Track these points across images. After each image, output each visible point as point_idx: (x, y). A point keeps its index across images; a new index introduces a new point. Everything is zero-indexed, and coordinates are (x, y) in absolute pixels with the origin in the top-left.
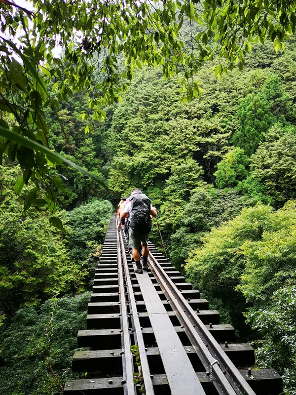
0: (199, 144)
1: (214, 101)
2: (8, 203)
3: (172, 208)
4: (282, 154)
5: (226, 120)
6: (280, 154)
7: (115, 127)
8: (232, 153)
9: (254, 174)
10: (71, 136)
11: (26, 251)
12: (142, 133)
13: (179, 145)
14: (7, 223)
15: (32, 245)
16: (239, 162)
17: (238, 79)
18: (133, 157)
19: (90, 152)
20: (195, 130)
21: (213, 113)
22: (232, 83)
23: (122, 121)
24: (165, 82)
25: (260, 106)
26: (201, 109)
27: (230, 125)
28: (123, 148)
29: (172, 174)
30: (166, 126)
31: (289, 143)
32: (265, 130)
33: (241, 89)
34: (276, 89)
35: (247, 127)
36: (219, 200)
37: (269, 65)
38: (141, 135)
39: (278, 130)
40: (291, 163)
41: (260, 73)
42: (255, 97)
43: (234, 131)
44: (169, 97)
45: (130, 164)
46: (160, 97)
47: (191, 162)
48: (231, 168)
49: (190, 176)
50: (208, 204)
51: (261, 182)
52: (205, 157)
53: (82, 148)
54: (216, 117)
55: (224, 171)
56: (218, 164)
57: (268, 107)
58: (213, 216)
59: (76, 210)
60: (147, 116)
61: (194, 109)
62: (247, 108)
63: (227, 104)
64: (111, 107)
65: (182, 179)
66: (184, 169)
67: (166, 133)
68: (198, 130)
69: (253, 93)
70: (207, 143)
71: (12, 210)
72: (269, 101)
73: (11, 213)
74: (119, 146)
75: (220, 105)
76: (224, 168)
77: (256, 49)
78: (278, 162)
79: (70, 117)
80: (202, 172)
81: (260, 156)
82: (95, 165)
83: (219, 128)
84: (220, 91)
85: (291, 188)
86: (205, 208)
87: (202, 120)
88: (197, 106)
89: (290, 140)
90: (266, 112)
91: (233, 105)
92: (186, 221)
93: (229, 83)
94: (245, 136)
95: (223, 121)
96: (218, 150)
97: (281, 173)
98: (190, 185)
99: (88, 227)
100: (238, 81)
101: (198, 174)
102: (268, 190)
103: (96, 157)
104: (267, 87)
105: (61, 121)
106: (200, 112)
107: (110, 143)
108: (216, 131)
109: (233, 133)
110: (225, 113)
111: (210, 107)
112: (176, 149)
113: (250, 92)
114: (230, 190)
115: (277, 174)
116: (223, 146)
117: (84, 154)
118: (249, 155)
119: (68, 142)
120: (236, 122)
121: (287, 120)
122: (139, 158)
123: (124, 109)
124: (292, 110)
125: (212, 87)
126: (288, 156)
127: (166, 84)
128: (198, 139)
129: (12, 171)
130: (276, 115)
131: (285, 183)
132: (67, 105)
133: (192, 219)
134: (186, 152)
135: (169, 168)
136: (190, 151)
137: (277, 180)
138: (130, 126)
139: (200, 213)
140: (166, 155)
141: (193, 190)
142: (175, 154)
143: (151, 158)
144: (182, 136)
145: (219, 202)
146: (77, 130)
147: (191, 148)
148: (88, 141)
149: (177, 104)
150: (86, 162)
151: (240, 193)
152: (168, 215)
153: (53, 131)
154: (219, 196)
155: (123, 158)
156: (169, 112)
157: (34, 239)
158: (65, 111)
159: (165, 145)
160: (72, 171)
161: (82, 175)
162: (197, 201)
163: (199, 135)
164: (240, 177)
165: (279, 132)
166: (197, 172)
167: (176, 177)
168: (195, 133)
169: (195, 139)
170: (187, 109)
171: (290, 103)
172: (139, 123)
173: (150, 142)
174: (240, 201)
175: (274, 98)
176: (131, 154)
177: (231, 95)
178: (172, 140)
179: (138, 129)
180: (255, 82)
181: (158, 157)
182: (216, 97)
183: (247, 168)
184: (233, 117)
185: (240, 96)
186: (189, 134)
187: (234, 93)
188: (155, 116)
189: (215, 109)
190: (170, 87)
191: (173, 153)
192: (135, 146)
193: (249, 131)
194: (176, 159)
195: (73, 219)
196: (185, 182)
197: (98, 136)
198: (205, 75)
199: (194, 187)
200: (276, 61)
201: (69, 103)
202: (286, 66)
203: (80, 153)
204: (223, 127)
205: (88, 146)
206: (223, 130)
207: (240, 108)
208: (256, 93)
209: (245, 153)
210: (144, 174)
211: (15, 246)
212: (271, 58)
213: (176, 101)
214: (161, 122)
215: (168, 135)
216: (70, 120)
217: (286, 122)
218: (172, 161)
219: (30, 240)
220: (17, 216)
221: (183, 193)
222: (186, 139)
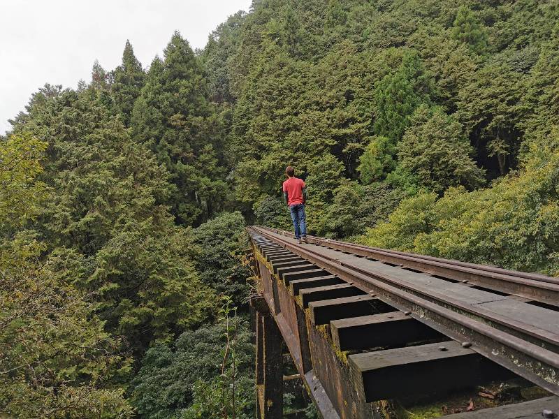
0: (335, 137)
1: (347, 88)
2: (123, 222)
3: (314, 213)
4: (433, 138)
5: (364, 107)
6: (431, 138)
7: (237, 129)
8: (376, 143)
9: (403, 164)
10: (188, 144)
11: (151, 277)
12: (270, 132)
13: (313, 140)
14: (125, 245)
15: (157, 269)
16: (385, 153)
17: (371, 61)
18: (262, 161)
19: (210, 160)
20: (329, 122)
21: (348, 102)
22: (365, 66)
23: (244, 121)
24: (288, 73)
25: (401, 87)
26: (333, 97)
27: (368, 112)
28: (249, 152)
29: (308, 174)
30: (296, 121)
31: (440, 124)
32: (410, 113)
33: (376, 71)
34: (416, 66)
35: (389, 113)
36: (367, 197)
37: (403, 44)
38: (268, 134)
39: (425, 112)
40: (445, 146)
41: (395, 52)
42: (393, 79)
43: (373, 118)
44: (295, 88)
45: (260, 168)
46: (285, 89)
47: (329, 158)
48: (377, 159)
49: (331, 174)
50: (355, 203)
51: (412, 171)
52: (344, 151)
53: (202, 156)
54: (351, 105)
55: (369, 164)
56: (360, 157)
57: (409, 87)
58: (363, 217)
59: (203, 225)
60: (272, 113)
61: (325, 99)
62: (386, 91)
63: (362, 89)
64: (228, 110)
65: (321, 179)
66: (322, 166)
67: (296, 128)
68: (333, 121)
69: (390, 74)
70: (345, 135)
71: (129, 229)
72: (409, 81)
73: (128, 232)
74: (243, 151)
75: (354, 92)
76: (369, 161)
77: (386, 27)
78: (429, 147)
79: (184, 122)
80: (343, 168)
81: (408, 143)
82: (219, 174)
83: (356, 116)
84: (352, 76)
85: (448, 175)
86: (353, 208)
87: (335, 109)
88: (328, 95)
89: (439, 120)
90: (408, 93)
91: (369, 90)
92: (333, 225)
93: (361, 66)
94: (387, 122)
95: (359, 109)
96: (358, 141)
97: (435, 159)
98: (330, 184)
99: (220, 243)
100: (372, 62)
101: (339, 171)
102: (422, 180)
103: (218, 165)
104: (406, 66)
105: (174, 127)
106: (333, 102)
107: (234, 148)
108: (353, 121)
109: (372, 122)
110: (360, 100)
111: (344, 95)
112: (310, 146)
113: (387, 73)
114: (378, 185)
115: (431, 160)
116: (363, 136)
117: (204, 162)
118: (395, 144)
119: (185, 150)
120: (374, 108)
121: (433, 100)
122: (268, 160)
123: (245, 107)
124: (435, 89)
125: (342, 73)
126: (441, 138)
127: (290, 75)
128: (334, 131)
129: (124, 183)
130: (420, 96)
131: (441, 170)
132: (180, 109)
133: (339, 222)
134: (321, 148)
135: (305, 169)
136: (327, 146)
137: (432, 167)
138: (254, 126)
139: (348, 213)
140: (300, 154)
141: (336, 190)
142: (310, 151)
143: (283, 159)
144: (316, 131)
145: (368, 200)
146: (193, 136)
147: (327, 142)
148: (208, 147)
149: (306, 95)
150: (208, 171)
151: (390, 187)
152: (310, 221)
153: (167, 139)
154: (366, 193)
155: (250, 162)
156: (297, 105)
157: (159, 262)
158: (178, 115)
159: (298, 142)
160: (193, 183)
161: (204, 187)
162: (343, 201)
163: (335, 127)
164: (388, 169)
165: (426, 114)
166: (338, 168)
167: (314, 178)
168: (329, 126)
169: (331, 131)
170: (318, 99)
171: (433, 81)
172: (264, 121)
173: (279, 141)
174: (393, 196)
175: (416, 77)
176: (259, 158)
177: (366, 78)
178: (304, 136)
179: (264, 128)
180: (390, 62)
181: (291, 157)
182: (349, 82)
183: (395, 157)
184: (371, 103)
185: (376, 79)
186: (323, 127)
187: (369, 76)
188: (281, 112)
189: (349, 96)
190: (295, 77)
191: (306, 150)
192: (262, 148)
193: (391, 117)
194: (311, 157)
195: (202, 237)
196: (325, 181)
197: (218, 141)
198: (332, 61)
199: (336, 186)
200: (410, 38)
201: (181, 105)
202: (422, 43)
203: (200, 162)
204: (361, 116)
205: (209, 153)
206: (360, 119)
207: (378, 92)
208: (393, 74)
209: (390, 141)
210: (276, 178)
211: (137, 272)
212: (404, 36)
213: (304, 92)
214: (290, 117)
215: (299, 130)
216: (184, 125)
217: (431, 103)
218: (307, 159)
219: (154, 263)
220: (135, 235)
221: (324, 194)
222: (321, 133)
